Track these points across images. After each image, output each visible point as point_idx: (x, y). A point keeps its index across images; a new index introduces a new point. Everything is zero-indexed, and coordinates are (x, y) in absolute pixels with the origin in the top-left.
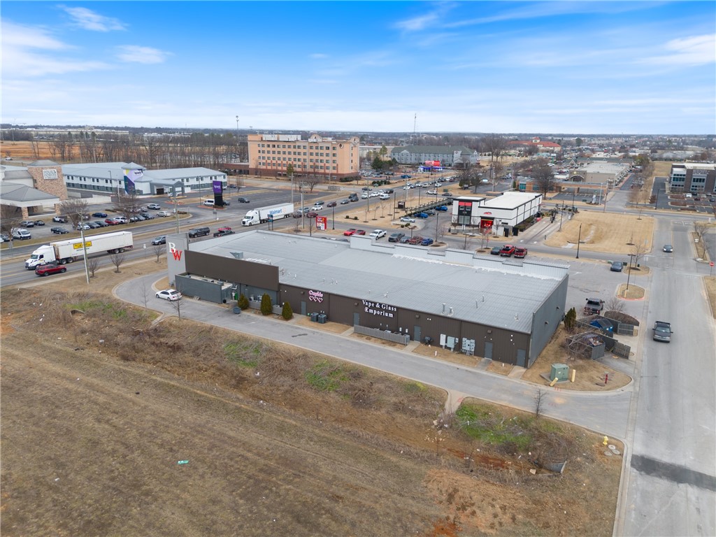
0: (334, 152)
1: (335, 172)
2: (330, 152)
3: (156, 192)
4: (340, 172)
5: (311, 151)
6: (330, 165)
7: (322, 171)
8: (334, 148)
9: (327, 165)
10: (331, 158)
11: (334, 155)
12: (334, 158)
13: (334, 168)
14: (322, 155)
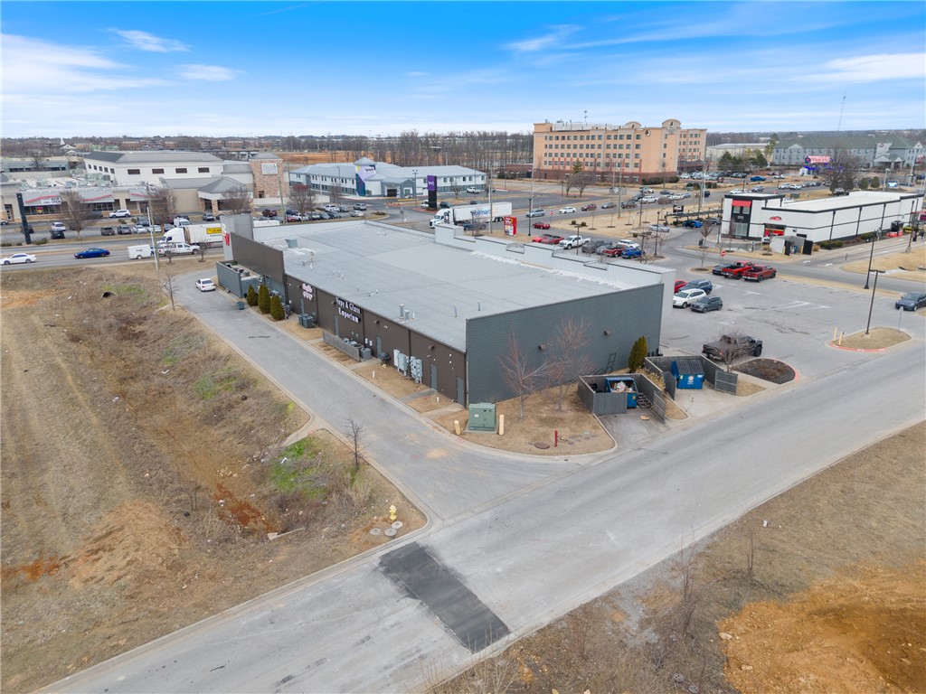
0: (638, 142)
1: (637, 170)
2: (633, 142)
3: (386, 194)
4: (644, 170)
5: (609, 142)
6: (631, 161)
7: (618, 169)
8: (638, 137)
9: (627, 161)
10: (632, 151)
11: (637, 146)
12: (637, 151)
13: (636, 165)
14: (621, 147)
